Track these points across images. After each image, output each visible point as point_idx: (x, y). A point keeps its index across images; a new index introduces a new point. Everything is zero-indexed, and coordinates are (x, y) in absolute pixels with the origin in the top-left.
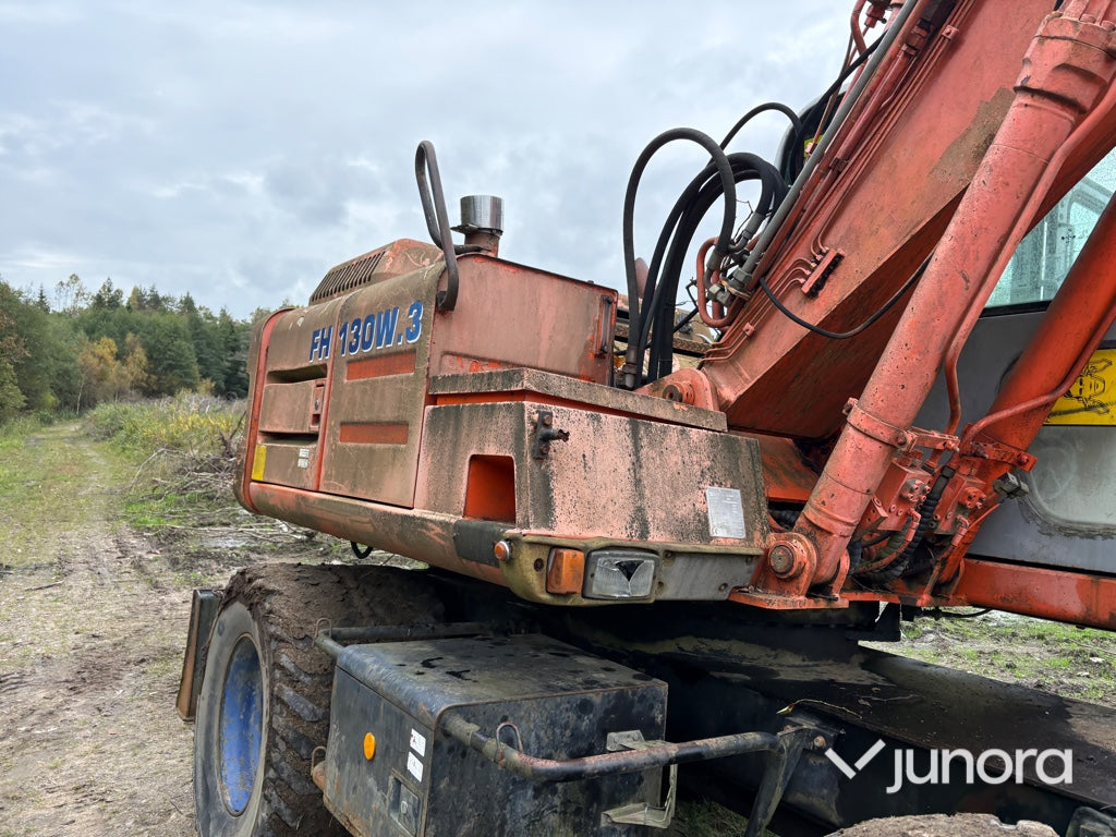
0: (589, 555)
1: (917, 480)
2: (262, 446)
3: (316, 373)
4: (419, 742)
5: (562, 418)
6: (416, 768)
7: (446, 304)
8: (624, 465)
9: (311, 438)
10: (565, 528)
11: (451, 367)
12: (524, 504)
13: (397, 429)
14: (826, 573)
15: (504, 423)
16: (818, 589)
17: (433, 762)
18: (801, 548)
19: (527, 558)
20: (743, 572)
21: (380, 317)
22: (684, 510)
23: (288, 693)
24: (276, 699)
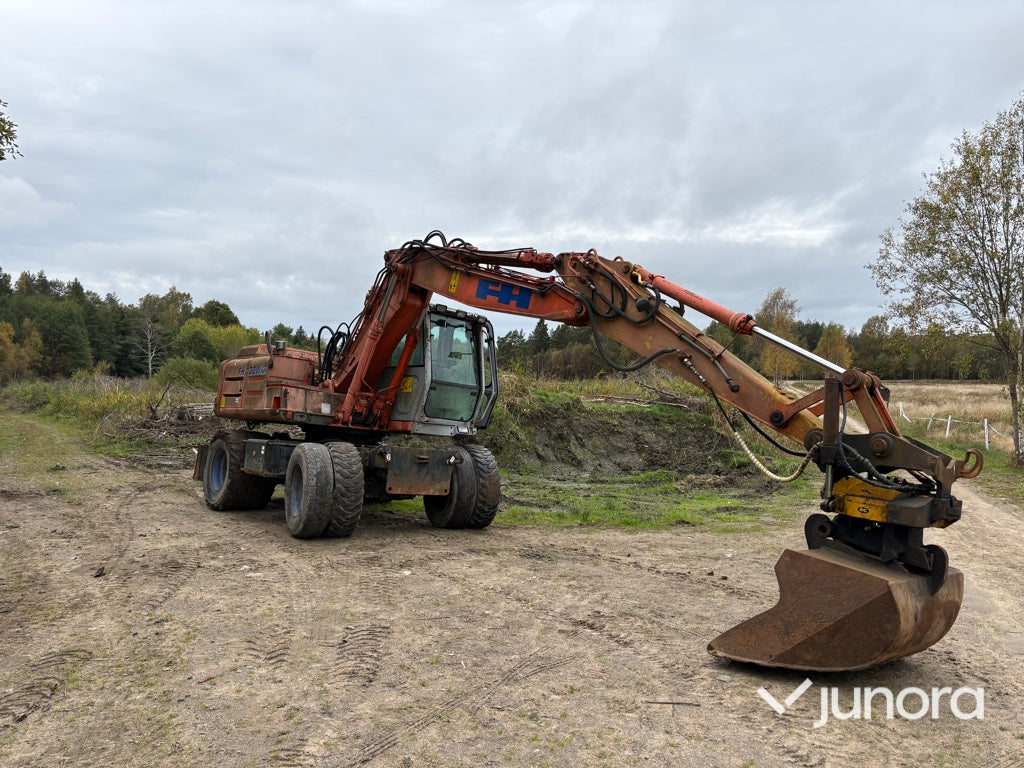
0: (293, 413)
1: (364, 402)
2: (224, 398)
3: (241, 379)
4: (263, 448)
5: (289, 389)
6: (263, 452)
7: (271, 366)
8: (303, 399)
9: (239, 395)
10: (289, 409)
11: (272, 379)
12: (282, 404)
13: (260, 392)
14: (346, 420)
15: (279, 391)
16: (344, 423)
17: (265, 451)
18: (340, 415)
19: (282, 413)
20: (330, 420)
21: (257, 366)
22: (316, 407)
23: (235, 455)
24: (231, 456)
